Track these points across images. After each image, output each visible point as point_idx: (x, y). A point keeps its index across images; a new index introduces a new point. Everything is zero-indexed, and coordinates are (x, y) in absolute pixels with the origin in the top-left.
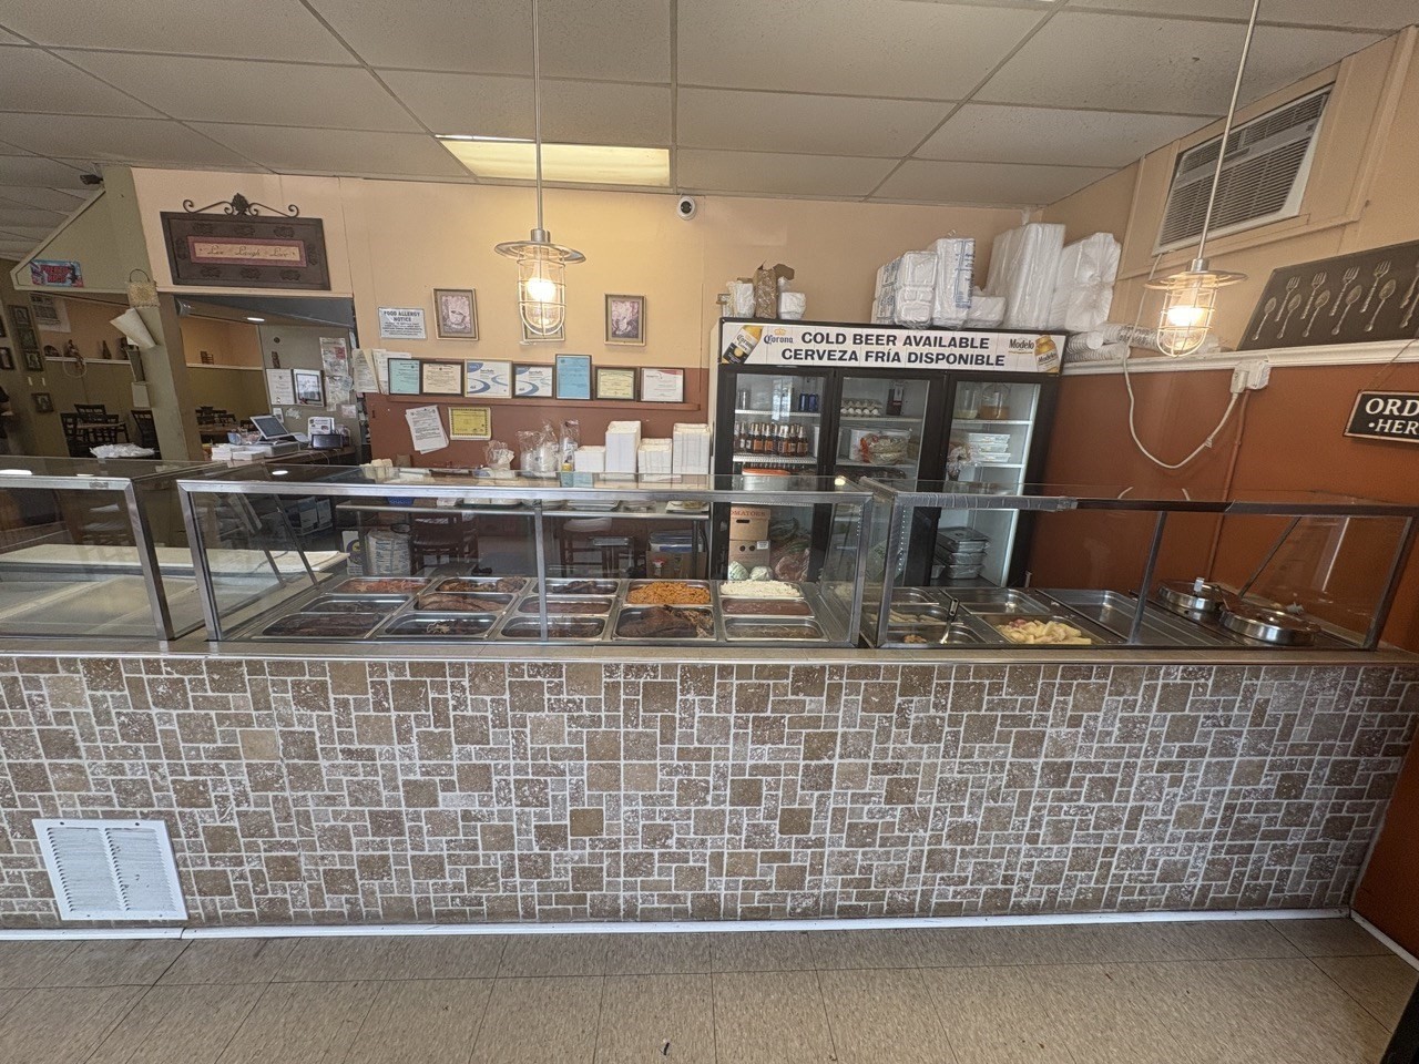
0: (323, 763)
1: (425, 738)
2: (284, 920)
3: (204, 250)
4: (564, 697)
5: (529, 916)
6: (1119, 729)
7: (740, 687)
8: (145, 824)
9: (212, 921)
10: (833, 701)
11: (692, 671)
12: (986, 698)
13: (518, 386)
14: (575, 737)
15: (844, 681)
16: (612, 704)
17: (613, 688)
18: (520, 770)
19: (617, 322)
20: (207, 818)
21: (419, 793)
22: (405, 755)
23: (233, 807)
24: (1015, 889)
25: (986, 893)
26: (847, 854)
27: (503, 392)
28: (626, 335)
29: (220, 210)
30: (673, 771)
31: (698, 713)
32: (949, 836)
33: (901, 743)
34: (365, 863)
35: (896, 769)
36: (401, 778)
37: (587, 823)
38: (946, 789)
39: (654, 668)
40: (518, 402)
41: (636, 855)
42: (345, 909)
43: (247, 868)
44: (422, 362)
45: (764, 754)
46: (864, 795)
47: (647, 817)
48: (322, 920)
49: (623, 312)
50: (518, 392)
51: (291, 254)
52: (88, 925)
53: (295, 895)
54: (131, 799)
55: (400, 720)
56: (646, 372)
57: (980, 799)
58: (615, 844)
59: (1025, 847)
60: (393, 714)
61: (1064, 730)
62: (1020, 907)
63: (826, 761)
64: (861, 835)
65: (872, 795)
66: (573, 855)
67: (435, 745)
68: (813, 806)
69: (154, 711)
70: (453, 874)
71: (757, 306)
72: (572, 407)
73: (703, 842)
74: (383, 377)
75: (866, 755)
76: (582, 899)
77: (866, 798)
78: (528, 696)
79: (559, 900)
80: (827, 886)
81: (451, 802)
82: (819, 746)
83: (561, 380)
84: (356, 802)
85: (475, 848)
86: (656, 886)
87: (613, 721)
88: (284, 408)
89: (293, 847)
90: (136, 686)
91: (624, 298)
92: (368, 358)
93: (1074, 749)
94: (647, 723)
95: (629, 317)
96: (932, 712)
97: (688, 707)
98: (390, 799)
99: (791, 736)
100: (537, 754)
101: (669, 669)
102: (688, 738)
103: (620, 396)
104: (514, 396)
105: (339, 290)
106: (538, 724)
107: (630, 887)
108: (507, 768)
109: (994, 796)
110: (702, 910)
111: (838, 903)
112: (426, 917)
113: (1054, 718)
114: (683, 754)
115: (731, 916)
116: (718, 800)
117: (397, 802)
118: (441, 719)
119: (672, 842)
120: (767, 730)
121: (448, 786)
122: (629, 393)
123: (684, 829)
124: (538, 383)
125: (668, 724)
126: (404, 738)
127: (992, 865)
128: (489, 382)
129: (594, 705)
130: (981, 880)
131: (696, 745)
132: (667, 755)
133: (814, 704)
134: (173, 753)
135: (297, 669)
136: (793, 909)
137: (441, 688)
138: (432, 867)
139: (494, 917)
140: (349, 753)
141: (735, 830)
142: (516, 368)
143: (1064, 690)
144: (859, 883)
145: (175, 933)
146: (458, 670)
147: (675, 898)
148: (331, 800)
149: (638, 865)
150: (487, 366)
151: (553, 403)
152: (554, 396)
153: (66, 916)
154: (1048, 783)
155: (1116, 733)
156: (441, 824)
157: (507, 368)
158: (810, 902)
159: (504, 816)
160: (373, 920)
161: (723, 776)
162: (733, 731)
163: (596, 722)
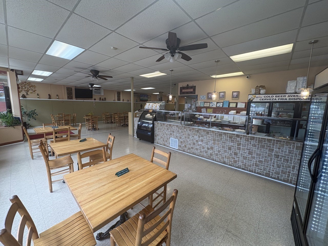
0: (190, 137)
1: (198, 136)
2: (184, 152)
3: (183, 91)
4: (211, 134)
5: (205, 158)
6: (288, 151)
7: (229, 135)
8: (177, 140)
9: (179, 150)
10: (241, 139)
11: (224, 133)
12: (263, 142)
13: (217, 105)
14: (212, 138)
15: (242, 137)
16: (216, 135)
17: (216, 133)
18: (206, 141)
19: (234, 95)
20: (181, 140)
21: (197, 141)
22: (197, 137)
23: (183, 140)
24: (271, 174)
25: (265, 173)
26: (243, 160)
27: (215, 106)
28: (235, 97)
29: (186, 86)
30: (221, 144)
31: (225, 138)
32: (258, 162)
33: (250, 146)
34: (192, 147)
35: (250, 150)
36: (196, 139)
37: (212, 148)
38: (257, 154)
39: (220, 132)
40: (217, 108)
41: (217, 153)
42: (189, 152)
43: (183, 145)
44: (205, 102)
45: (232, 144)
46: (245, 152)
47: (218, 149)
48: (187, 152)
49: (235, 94)
50: (217, 106)
51: (192, 90)
52: (171, 148)
53: (186, 149)
54: (176, 137)
55: (197, 134)
56: (238, 103)
57: (263, 157)
58: (214, 151)
59: (272, 167)
60: (196, 133)
61: (277, 149)
62: (272, 177)
63: (240, 147)
64: (245, 158)
65: (246, 153)
66: (210, 152)
67: (199, 137)
68: (238, 152)
69: (180, 130)
70: (199, 151)
71: (256, 92)
72: (225, 108)
73: (224, 154)
74: (200, 104)
75: (245, 147)
76: (210, 157)
77: (245, 153)
78: (208, 133)
79: (208, 157)
80: (240, 164)
81: (200, 143)
82: (239, 144)
83: (224, 104)
84: (192, 141)
85: (201, 148)
86: (218, 158)
87: (216, 137)
88: (186, 109)
89: (186, 144)
90: (179, 127)
91: (235, 92)
92: (198, 102)
93: (280, 153)
94: (219, 138)
95: (236, 94)
96: (255, 143)
97: (223, 137)
98: (195, 141)
99: (235, 142)
100: (208, 139)
101: (222, 132)
102: (223, 140)
103: (233, 107)
104: (216, 107)
105: (196, 94)
106: (208, 136)
107: (216, 157)
108: (205, 140)
109: (266, 157)
110: (224, 162)
111: (242, 167)
112: (196, 155)
113: (275, 147)
114: (223, 142)
115: (227, 165)
116: (226, 149)
117: (195, 142)
118: (200, 134)
119: (221, 153)
120: (232, 141)
121: (200, 141)
122: (235, 106)
123: (222, 152)
124: (220, 105)
125: (221, 138)
126: (197, 136)
127: (266, 168)
128: (213, 105)
129: (214, 135)
130: (264, 170)
131: (224, 141)
132: (221, 142)
133: (238, 139)
134: (180, 134)
135: (190, 128)
136: (235, 166)
137: (200, 131)
138: (197, 149)
139: (202, 157)
140: (192, 136)
141: (228, 153)
142: (217, 103)
143: (277, 143)
144: (244, 165)
145: (177, 150)
146: (202, 129)
147: (221, 160)
148: (190, 140)
149: (217, 155)
150: (213, 103)
151: (222, 108)
152: (222, 107)
153: (170, 147)
154: (275, 157)
155: (287, 152)
156: (198, 145)
157: (216, 103)
158: (237, 166)
159: (204, 145)
160: (191, 154)
161: (227, 146)
162: (228, 141)
163: (214, 137)
